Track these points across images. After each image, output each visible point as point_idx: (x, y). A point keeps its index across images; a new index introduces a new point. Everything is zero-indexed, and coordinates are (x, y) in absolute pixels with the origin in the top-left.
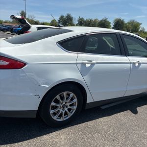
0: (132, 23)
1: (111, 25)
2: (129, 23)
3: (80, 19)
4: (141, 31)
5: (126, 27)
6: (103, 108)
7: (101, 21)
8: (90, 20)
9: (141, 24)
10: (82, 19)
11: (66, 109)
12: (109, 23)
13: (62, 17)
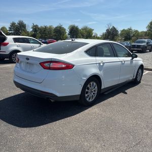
0: (85, 29)
1: (66, 31)
2: (82, 29)
3: (34, 26)
4: (94, 36)
5: (81, 33)
6: (106, 93)
7: (56, 28)
8: (45, 27)
9: (93, 30)
10: (37, 26)
11: (92, 94)
12: (65, 30)
13: (13, 25)
